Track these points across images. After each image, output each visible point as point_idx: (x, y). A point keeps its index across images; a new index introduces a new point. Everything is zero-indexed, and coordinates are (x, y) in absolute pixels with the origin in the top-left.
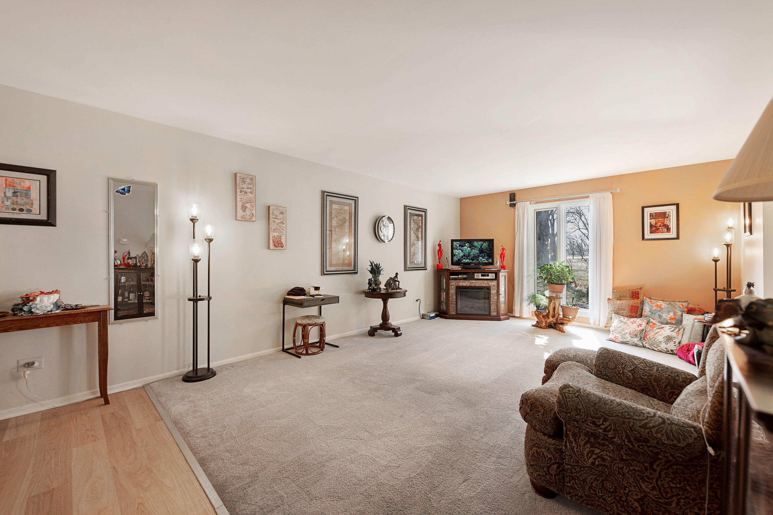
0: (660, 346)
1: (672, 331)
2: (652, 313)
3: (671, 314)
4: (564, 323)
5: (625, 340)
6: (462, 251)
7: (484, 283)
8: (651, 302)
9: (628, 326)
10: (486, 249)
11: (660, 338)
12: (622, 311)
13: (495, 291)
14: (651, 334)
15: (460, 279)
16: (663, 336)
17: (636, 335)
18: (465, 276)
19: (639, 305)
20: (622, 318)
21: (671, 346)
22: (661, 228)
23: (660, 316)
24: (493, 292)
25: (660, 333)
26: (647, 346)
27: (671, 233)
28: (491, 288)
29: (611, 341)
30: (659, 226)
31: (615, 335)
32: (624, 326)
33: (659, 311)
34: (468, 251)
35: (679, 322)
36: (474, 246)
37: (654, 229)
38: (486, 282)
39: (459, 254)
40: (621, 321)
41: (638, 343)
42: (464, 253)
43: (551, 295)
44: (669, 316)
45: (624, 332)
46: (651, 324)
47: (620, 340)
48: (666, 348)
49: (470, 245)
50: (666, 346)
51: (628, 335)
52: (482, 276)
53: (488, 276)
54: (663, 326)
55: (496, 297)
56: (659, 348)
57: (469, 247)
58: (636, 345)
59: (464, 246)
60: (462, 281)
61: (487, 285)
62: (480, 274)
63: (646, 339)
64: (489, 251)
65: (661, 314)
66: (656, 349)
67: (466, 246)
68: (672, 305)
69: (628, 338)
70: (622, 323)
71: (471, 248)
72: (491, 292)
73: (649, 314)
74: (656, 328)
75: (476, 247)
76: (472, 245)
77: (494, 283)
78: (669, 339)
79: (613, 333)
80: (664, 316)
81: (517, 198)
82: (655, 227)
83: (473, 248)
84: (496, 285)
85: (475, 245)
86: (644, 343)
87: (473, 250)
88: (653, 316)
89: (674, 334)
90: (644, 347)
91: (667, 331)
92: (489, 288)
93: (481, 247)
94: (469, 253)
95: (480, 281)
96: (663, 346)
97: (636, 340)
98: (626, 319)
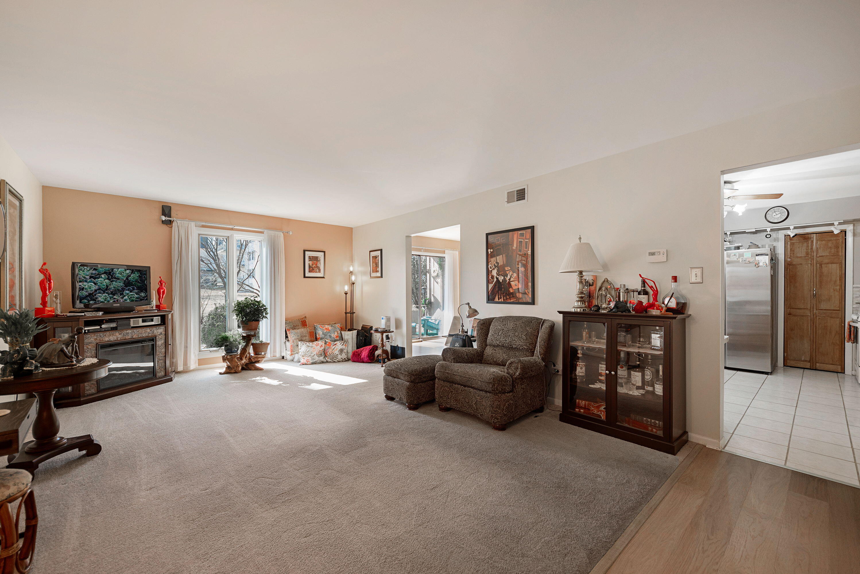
0: (338, 358)
1: (342, 345)
2: (325, 335)
3: (336, 333)
4: (259, 361)
5: (314, 361)
6: (95, 284)
7: (145, 332)
8: (321, 326)
9: (314, 348)
10: (136, 281)
11: (337, 352)
12: (305, 338)
13: (163, 341)
14: (330, 351)
15: (106, 330)
16: (338, 350)
17: (321, 355)
18: (113, 325)
19: (313, 331)
20: (308, 344)
21: (344, 356)
22: (315, 268)
23: (330, 336)
24: (160, 342)
25: (335, 349)
26: (329, 360)
27: (321, 273)
28: (157, 338)
29: (303, 365)
30: (314, 267)
31: (306, 359)
32: (312, 350)
33: (329, 333)
34: (105, 284)
35: (342, 338)
36: (115, 278)
37: (311, 270)
38: (148, 330)
39: (90, 288)
40: (308, 346)
41: (323, 360)
42: (98, 286)
43: (249, 333)
44: (335, 335)
45: (312, 355)
46: (328, 343)
47: (311, 361)
48: (341, 358)
49: (108, 277)
50: (341, 357)
51: (316, 356)
52: (144, 321)
53: (152, 320)
54: (336, 343)
55: (163, 350)
56: (338, 359)
57: (108, 279)
58: (323, 362)
59: (98, 278)
60: (108, 333)
61: (150, 335)
62: (141, 320)
63: (327, 356)
64: (140, 283)
65: (330, 335)
66: (336, 361)
67: (102, 278)
68: (333, 327)
69: (317, 359)
70: (310, 348)
71: (110, 280)
72: (157, 343)
73: (323, 336)
74: (332, 345)
75: (119, 279)
76: (112, 276)
77: (161, 330)
78: (341, 351)
79: (304, 357)
80: (332, 335)
81: (173, 213)
82: (312, 267)
83: (114, 280)
84: (163, 333)
85: (118, 276)
86: (327, 359)
87: (114, 283)
88: (326, 337)
89: (344, 347)
90: (327, 362)
91: (339, 345)
92: (153, 339)
93: (127, 279)
94: (107, 286)
95: (140, 330)
96: (339, 357)
97: (322, 358)
98: (311, 343)
